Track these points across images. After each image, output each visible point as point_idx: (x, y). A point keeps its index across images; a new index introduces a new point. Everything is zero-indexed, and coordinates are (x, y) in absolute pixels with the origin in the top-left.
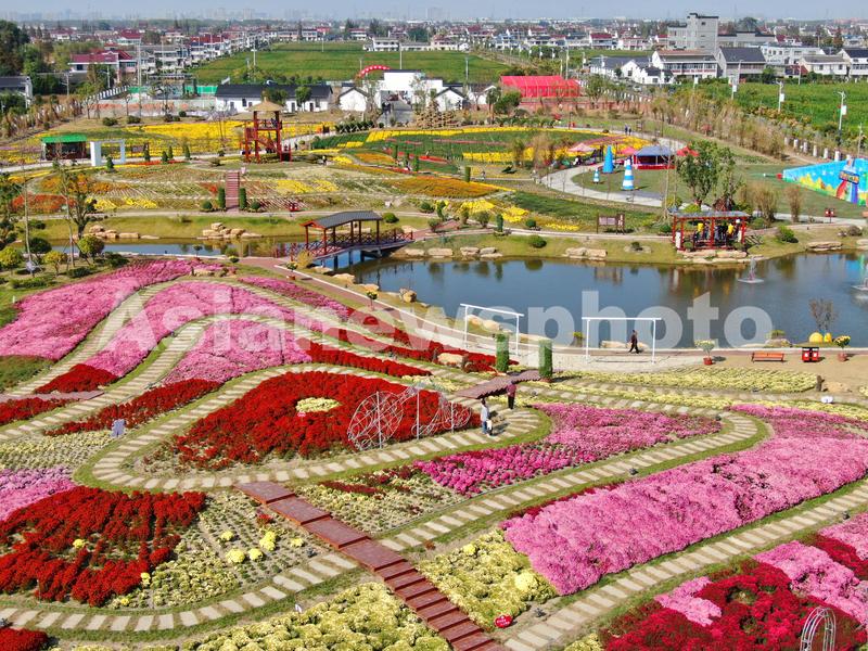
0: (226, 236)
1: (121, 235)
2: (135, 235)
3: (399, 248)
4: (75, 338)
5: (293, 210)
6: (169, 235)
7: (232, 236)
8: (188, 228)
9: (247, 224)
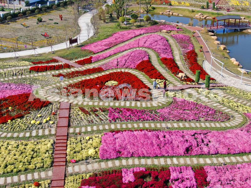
0: (202, 18)
1: (173, 14)
2: (177, 14)
3: (247, 29)
4: (107, 47)
5: (228, 11)
6: (186, 15)
7: (204, 18)
8: (193, 14)
9: (210, 14)
